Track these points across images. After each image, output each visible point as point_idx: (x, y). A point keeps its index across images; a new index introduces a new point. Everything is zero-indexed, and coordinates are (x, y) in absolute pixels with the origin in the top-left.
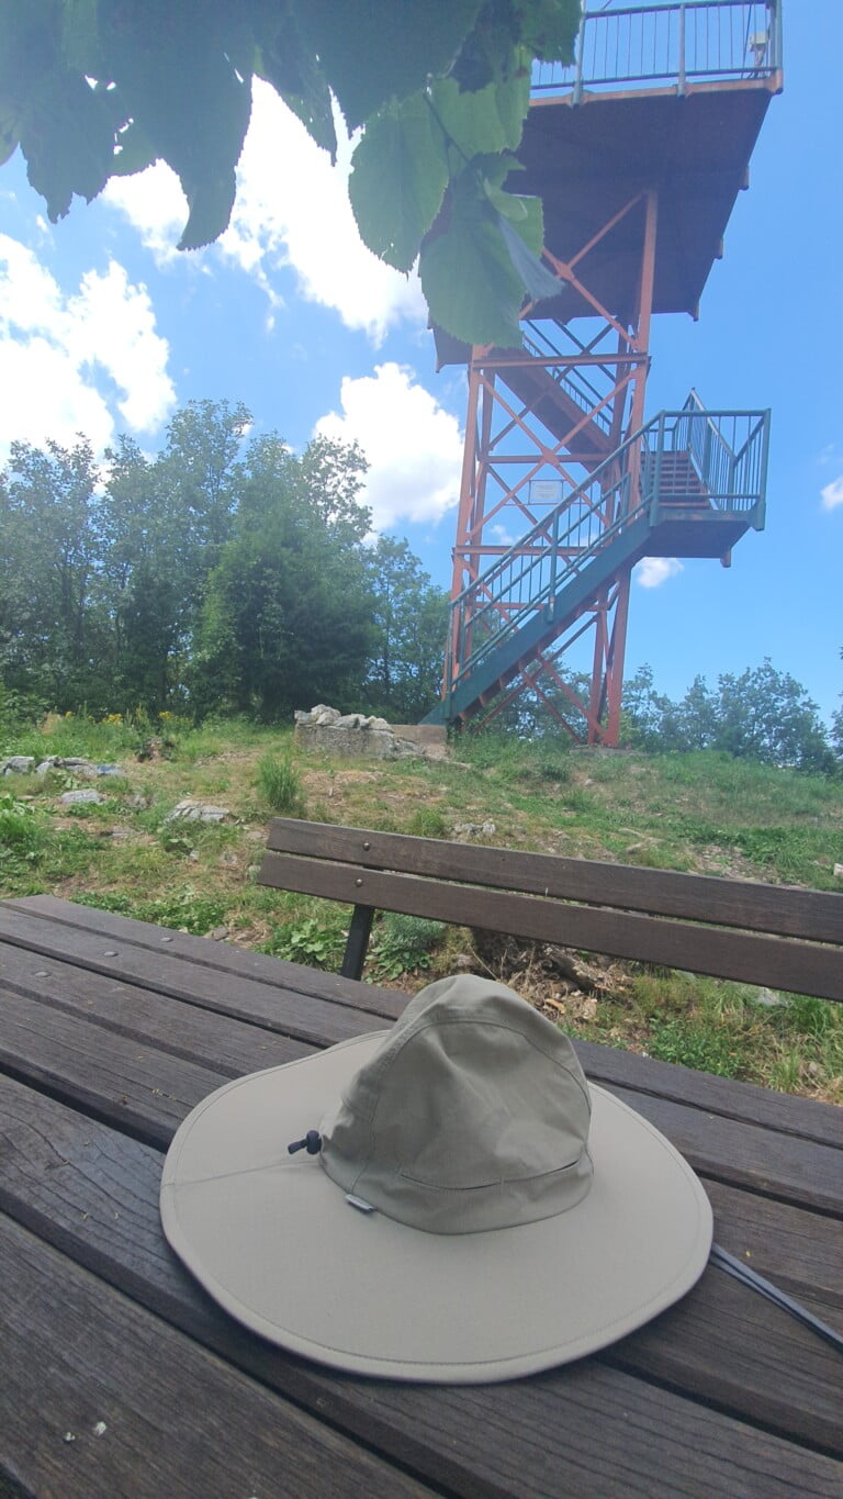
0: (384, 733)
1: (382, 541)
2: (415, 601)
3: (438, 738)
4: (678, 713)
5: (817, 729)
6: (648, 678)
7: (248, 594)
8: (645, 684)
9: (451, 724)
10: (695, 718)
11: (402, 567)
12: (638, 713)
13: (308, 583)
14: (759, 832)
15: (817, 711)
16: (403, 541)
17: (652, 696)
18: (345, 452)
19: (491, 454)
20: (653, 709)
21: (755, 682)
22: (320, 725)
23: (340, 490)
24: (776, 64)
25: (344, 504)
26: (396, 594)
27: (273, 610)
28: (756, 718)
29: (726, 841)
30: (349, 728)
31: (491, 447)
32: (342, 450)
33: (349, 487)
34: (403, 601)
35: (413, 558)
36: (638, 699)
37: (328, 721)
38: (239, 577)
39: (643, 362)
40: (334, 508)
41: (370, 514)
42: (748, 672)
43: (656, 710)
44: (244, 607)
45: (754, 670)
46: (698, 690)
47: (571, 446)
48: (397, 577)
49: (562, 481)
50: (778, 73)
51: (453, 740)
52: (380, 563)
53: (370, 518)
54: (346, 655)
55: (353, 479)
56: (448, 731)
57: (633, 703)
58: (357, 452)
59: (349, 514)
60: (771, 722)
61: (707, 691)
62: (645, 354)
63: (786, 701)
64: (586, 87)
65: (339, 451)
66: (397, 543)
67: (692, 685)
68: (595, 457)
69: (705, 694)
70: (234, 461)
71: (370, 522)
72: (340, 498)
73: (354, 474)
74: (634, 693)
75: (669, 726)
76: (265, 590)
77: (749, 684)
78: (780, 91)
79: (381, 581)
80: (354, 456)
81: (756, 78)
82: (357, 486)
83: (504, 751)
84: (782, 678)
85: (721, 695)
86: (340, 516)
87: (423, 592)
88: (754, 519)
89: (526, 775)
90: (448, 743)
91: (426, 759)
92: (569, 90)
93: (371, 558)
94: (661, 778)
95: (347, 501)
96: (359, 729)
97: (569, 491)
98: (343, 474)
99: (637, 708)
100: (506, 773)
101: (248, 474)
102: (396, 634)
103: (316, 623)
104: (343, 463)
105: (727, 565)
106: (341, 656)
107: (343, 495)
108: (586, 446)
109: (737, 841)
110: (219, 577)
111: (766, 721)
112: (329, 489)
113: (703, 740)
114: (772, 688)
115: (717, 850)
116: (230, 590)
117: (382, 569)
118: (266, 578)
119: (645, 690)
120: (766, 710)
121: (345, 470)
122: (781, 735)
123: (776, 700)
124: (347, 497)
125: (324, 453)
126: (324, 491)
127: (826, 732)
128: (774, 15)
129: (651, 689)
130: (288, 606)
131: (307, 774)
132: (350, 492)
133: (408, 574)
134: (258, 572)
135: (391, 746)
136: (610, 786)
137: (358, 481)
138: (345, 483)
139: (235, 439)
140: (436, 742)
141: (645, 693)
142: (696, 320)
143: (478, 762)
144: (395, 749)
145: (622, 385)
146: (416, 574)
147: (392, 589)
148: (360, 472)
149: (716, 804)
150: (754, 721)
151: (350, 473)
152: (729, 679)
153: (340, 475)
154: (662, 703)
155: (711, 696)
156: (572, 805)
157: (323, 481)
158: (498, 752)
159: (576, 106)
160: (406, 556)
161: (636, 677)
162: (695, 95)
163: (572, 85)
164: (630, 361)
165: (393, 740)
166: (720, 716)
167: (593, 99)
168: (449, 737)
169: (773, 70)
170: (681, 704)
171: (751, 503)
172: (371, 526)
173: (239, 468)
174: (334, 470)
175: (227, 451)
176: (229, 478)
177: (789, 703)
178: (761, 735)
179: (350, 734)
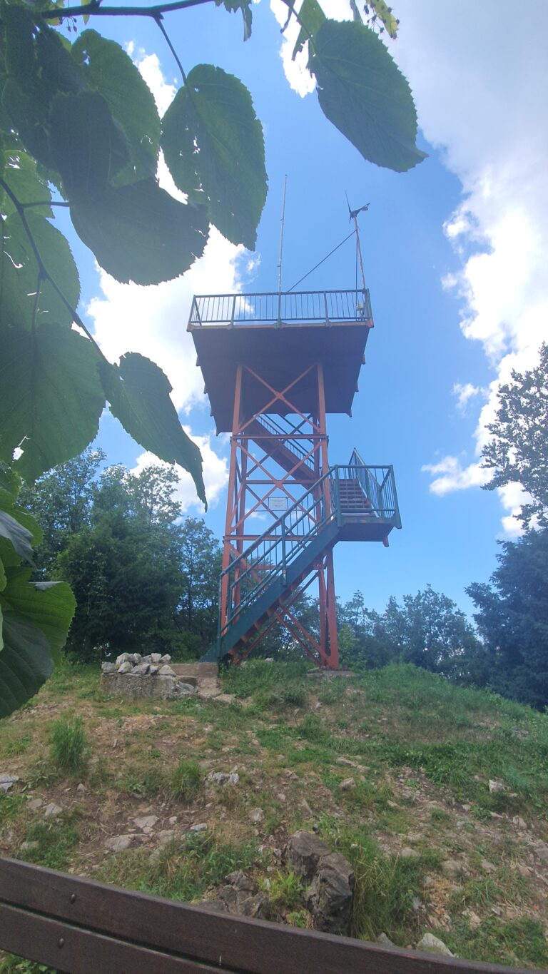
0: (168, 677)
1: (188, 521)
2: (208, 556)
3: (211, 673)
4: (383, 622)
5: (468, 628)
6: (360, 599)
7: (83, 569)
8: (360, 603)
9: (221, 661)
10: (394, 624)
11: (201, 536)
12: (358, 623)
13: (127, 559)
14: (435, 750)
15: (465, 617)
16: (201, 521)
17: (365, 612)
18: (166, 471)
19: (247, 479)
20: (368, 620)
21: (425, 600)
22: (121, 673)
23: (161, 493)
24: (370, 316)
25: (163, 501)
26: (197, 553)
27: (99, 580)
28: (431, 623)
29: (413, 762)
30: (142, 675)
31: (247, 475)
32: (164, 470)
33: (167, 491)
34: (201, 557)
35: (208, 530)
36: (356, 614)
37: (126, 670)
38: (79, 557)
39: (325, 439)
40: (157, 503)
41: (180, 506)
42: (420, 593)
43: (369, 620)
44: (79, 578)
45: (422, 592)
46: (392, 606)
47: (294, 475)
48: (198, 542)
49: (287, 498)
50: (371, 320)
51: (222, 675)
52: (187, 534)
53: (180, 508)
54: (151, 609)
55: (170, 486)
56: (219, 666)
57: (354, 617)
58: (173, 472)
59: (167, 506)
60: (440, 625)
61: (398, 606)
62: (325, 435)
63: (445, 611)
64: (283, 321)
65: (162, 471)
66: (197, 521)
67: (388, 603)
68: (309, 481)
69: (397, 608)
70: (92, 481)
71: (180, 510)
72: (161, 498)
73: (171, 484)
74: (353, 610)
75: (379, 630)
76: (96, 567)
77: (422, 601)
78: (373, 327)
79: (187, 544)
80: (171, 474)
81: (362, 321)
82: (172, 490)
83: (258, 681)
84: (440, 596)
85: (407, 609)
86: (161, 507)
87: (214, 551)
88: (396, 522)
89: (274, 701)
90: (219, 676)
91: (199, 697)
92: (275, 322)
93: (180, 531)
94: (368, 698)
95: (165, 499)
96: (149, 675)
97: (291, 503)
98: (163, 484)
99: (357, 620)
100: (259, 701)
101: (100, 486)
102: (197, 578)
103: (130, 587)
104: (164, 478)
105: (386, 545)
106: (148, 609)
107: (163, 496)
108: (302, 476)
109: (421, 762)
110: (65, 558)
111: (437, 625)
112: (154, 493)
113: (402, 639)
114: (436, 602)
115: (409, 771)
116: (71, 566)
117: (188, 537)
118: (97, 559)
119: (360, 608)
120: (435, 618)
121: (165, 482)
122: (448, 634)
123: (440, 611)
124: (166, 496)
125: (153, 472)
126: (152, 494)
127: (474, 630)
128: (366, 296)
129: (364, 607)
130: (110, 575)
131: (99, 724)
132: (167, 494)
133: (205, 540)
134: (92, 555)
135: (173, 688)
136: (333, 708)
137: (173, 487)
138: (165, 489)
139: (93, 468)
140: (210, 676)
141: (360, 610)
142: (351, 417)
143: (239, 693)
144: (176, 690)
145: (317, 447)
146: (209, 539)
147: (194, 549)
148: (175, 482)
149: (405, 722)
150: (430, 625)
151: (168, 483)
152: (409, 598)
153: (162, 484)
154: (372, 615)
155: (402, 610)
156: (304, 733)
157: (151, 487)
158: (255, 682)
159: (279, 329)
160: (203, 529)
161: (354, 600)
162: (333, 327)
163: (276, 320)
164: (319, 437)
165: (175, 682)
166: (410, 623)
167: (286, 326)
168: (219, 671)
169: (368, 318)
170: (384, 615)
171: (392, 513)
172: (180, 513)
173: (94, 485)
174: (159, 482)
175: (88, 474)
176: (86, 490)
177: (447, 613)
178: (436, 635)
179: (142, 681)
